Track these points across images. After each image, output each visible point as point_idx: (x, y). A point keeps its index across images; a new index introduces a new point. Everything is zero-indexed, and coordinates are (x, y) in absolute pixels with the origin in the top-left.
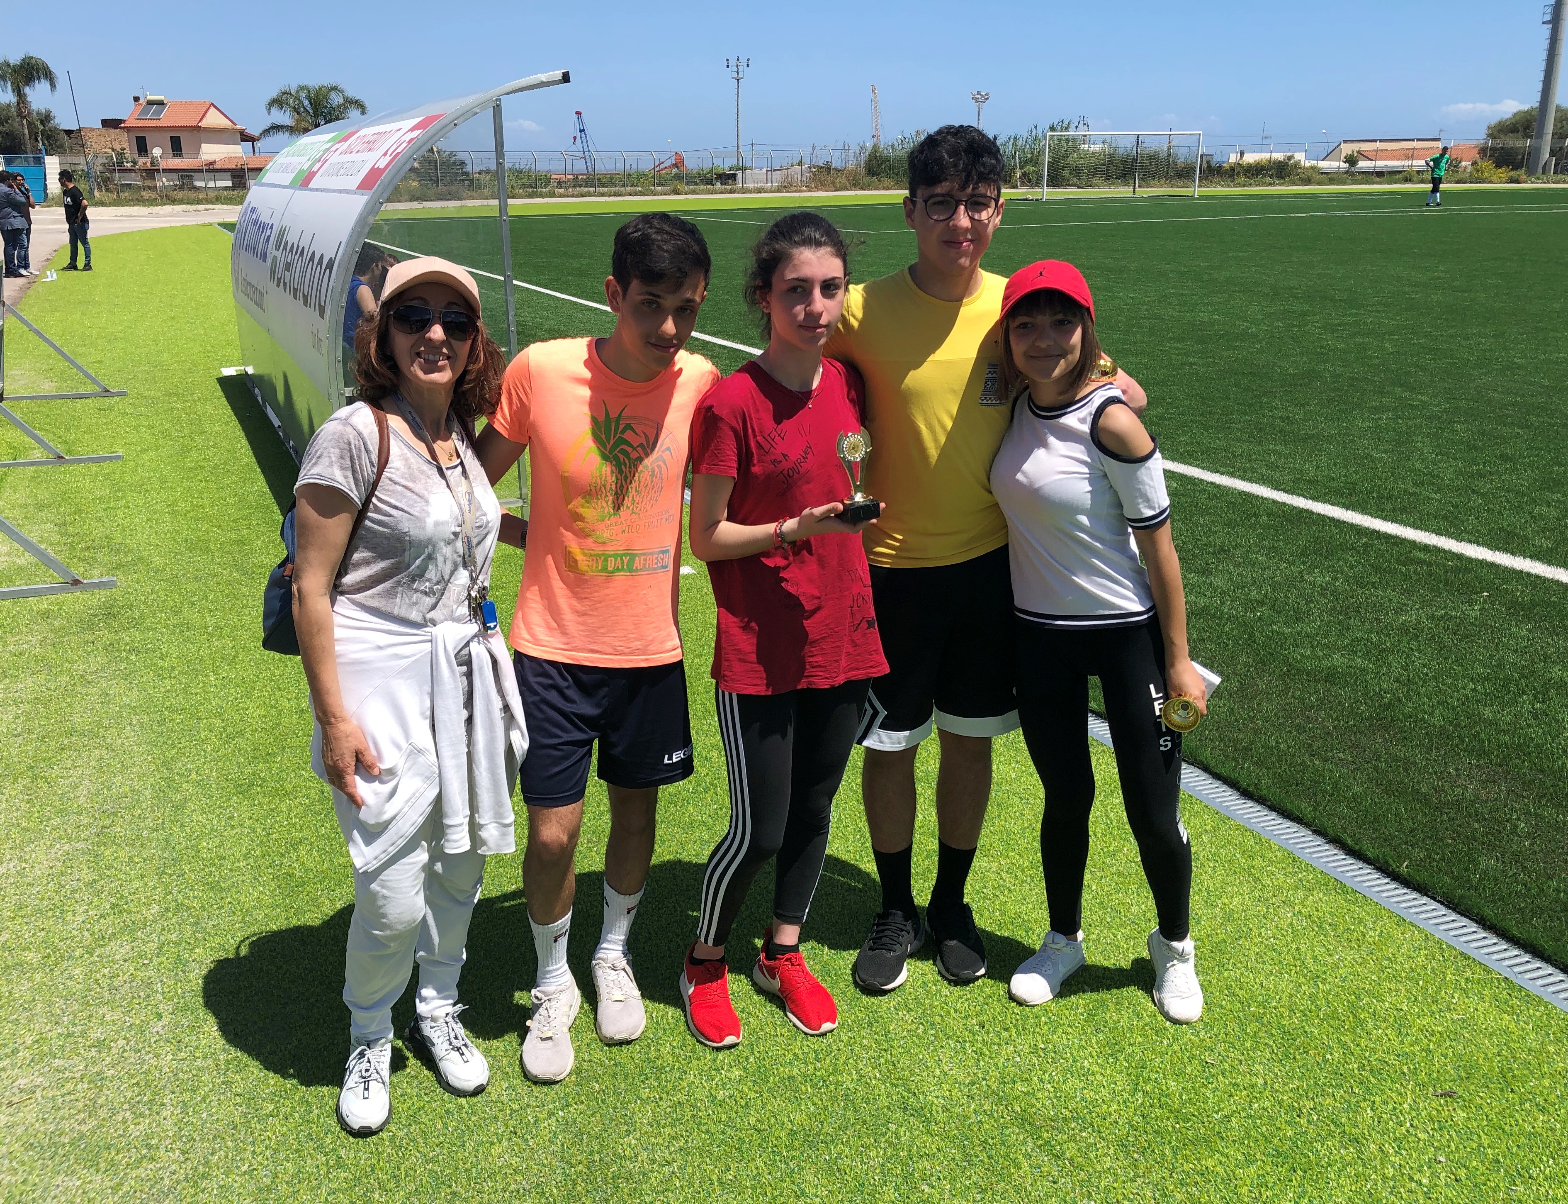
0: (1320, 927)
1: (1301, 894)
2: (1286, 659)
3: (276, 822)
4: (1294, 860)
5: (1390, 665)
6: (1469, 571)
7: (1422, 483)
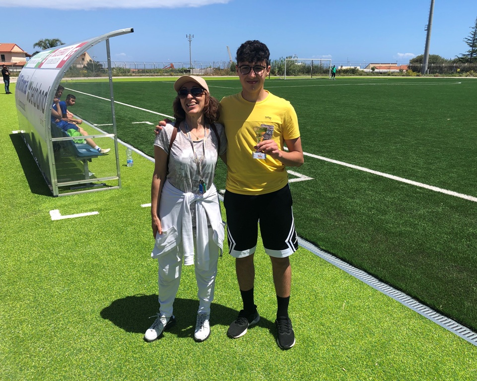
0: (417, 334)
1: (407, 320)
2: (385, 229)
3: (14, 312)
4: (402, 306)
5: (419, 230)
6: (435, 195)
7: (414, 166)
